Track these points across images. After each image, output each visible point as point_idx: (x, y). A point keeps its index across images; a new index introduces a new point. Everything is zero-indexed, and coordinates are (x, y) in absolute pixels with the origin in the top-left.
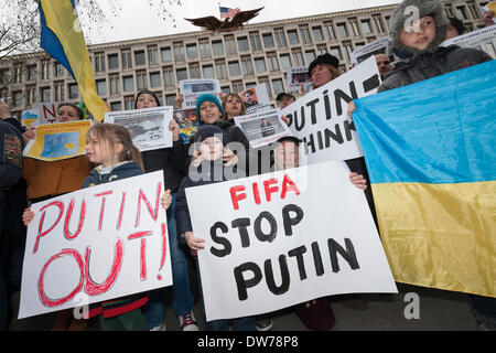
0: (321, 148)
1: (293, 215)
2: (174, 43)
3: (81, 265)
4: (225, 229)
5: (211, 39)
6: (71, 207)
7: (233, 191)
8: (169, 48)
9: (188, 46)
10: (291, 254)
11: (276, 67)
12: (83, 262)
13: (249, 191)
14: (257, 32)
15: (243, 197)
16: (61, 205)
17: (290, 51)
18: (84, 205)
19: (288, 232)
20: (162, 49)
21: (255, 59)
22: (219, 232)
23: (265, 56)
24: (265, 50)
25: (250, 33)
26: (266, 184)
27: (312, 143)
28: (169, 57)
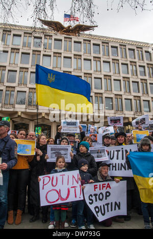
0: (119, 170)
1: (108, 194)
2: (25, 33)
3: (58, 193)
4: (92, 197)
5: (54, 37)
6: (53, 178)
7: (95, 186)
8: (20, 36)
9: (35, 37)
10: (106, 205)
11: (99, 69)
12: (59, 193)
13: (98, 186)
14: (90, 41)
15: (97, 188)
16: (49, 177)
17: (111, 61)
18: (57, 178)
19: (106, 199)
20: (14, 35)
21: (85, 59)
22: (91, 197)
23: (92, 59)
24: (93, 55)
25: (84, 40)
26: (103, 185)
27: (115, 167)
28: (19, 42)
